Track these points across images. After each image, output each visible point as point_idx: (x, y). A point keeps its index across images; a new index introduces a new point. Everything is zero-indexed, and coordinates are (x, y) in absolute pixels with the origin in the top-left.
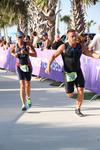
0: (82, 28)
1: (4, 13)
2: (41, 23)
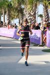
0: (48, 20)
1: (13, 13)
2: (30, 18)
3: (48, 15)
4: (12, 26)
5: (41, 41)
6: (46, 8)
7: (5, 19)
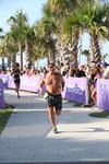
1: (37, 48)
2: (66, 56)
3: (98, 50)
4: (36, 72)
5: (87, 98)
6: (95, 38)
7: (22, 58)
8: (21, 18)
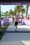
8: (11, 10)
